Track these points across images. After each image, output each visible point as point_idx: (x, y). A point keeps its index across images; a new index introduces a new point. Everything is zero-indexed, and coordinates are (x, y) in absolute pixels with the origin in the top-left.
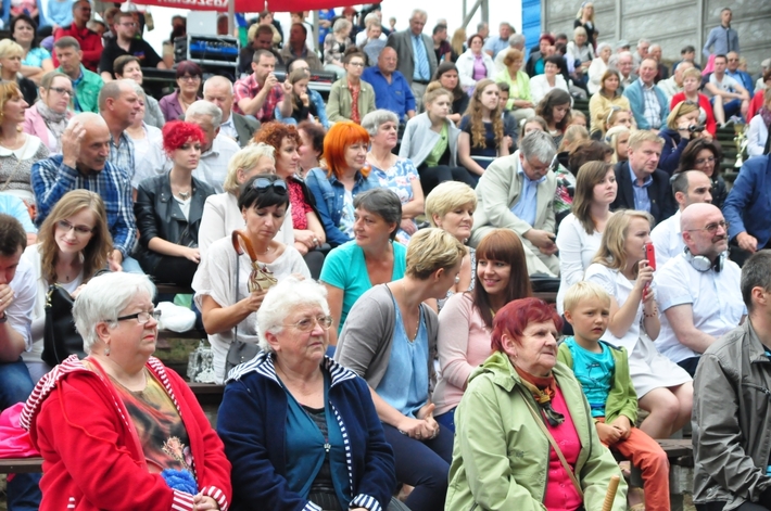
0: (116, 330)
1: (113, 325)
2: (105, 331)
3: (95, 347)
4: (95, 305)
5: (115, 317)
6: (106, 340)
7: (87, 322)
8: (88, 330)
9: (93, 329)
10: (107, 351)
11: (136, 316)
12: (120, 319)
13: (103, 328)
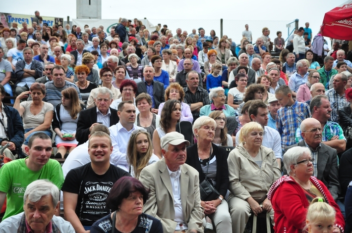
0: (297, 167)
1: (296, 166)
2: (294, 168)
3: (291, 173)
4: (289, 159)
5: (296, 162)
6: (294, 171)
7: (287, 165)
8: (288, 168)
9: (289, 167)
10: (294, 175)
11: (303, 162)
12: (298, 163)
13: (293, 167)
